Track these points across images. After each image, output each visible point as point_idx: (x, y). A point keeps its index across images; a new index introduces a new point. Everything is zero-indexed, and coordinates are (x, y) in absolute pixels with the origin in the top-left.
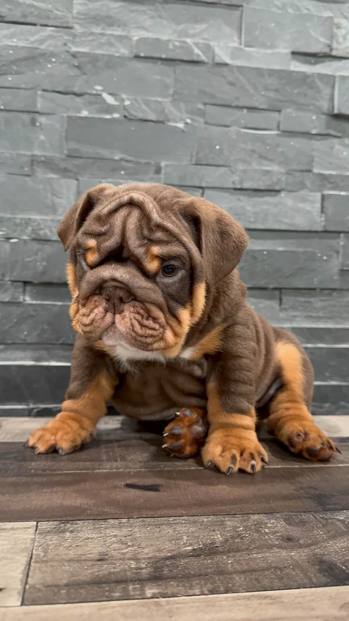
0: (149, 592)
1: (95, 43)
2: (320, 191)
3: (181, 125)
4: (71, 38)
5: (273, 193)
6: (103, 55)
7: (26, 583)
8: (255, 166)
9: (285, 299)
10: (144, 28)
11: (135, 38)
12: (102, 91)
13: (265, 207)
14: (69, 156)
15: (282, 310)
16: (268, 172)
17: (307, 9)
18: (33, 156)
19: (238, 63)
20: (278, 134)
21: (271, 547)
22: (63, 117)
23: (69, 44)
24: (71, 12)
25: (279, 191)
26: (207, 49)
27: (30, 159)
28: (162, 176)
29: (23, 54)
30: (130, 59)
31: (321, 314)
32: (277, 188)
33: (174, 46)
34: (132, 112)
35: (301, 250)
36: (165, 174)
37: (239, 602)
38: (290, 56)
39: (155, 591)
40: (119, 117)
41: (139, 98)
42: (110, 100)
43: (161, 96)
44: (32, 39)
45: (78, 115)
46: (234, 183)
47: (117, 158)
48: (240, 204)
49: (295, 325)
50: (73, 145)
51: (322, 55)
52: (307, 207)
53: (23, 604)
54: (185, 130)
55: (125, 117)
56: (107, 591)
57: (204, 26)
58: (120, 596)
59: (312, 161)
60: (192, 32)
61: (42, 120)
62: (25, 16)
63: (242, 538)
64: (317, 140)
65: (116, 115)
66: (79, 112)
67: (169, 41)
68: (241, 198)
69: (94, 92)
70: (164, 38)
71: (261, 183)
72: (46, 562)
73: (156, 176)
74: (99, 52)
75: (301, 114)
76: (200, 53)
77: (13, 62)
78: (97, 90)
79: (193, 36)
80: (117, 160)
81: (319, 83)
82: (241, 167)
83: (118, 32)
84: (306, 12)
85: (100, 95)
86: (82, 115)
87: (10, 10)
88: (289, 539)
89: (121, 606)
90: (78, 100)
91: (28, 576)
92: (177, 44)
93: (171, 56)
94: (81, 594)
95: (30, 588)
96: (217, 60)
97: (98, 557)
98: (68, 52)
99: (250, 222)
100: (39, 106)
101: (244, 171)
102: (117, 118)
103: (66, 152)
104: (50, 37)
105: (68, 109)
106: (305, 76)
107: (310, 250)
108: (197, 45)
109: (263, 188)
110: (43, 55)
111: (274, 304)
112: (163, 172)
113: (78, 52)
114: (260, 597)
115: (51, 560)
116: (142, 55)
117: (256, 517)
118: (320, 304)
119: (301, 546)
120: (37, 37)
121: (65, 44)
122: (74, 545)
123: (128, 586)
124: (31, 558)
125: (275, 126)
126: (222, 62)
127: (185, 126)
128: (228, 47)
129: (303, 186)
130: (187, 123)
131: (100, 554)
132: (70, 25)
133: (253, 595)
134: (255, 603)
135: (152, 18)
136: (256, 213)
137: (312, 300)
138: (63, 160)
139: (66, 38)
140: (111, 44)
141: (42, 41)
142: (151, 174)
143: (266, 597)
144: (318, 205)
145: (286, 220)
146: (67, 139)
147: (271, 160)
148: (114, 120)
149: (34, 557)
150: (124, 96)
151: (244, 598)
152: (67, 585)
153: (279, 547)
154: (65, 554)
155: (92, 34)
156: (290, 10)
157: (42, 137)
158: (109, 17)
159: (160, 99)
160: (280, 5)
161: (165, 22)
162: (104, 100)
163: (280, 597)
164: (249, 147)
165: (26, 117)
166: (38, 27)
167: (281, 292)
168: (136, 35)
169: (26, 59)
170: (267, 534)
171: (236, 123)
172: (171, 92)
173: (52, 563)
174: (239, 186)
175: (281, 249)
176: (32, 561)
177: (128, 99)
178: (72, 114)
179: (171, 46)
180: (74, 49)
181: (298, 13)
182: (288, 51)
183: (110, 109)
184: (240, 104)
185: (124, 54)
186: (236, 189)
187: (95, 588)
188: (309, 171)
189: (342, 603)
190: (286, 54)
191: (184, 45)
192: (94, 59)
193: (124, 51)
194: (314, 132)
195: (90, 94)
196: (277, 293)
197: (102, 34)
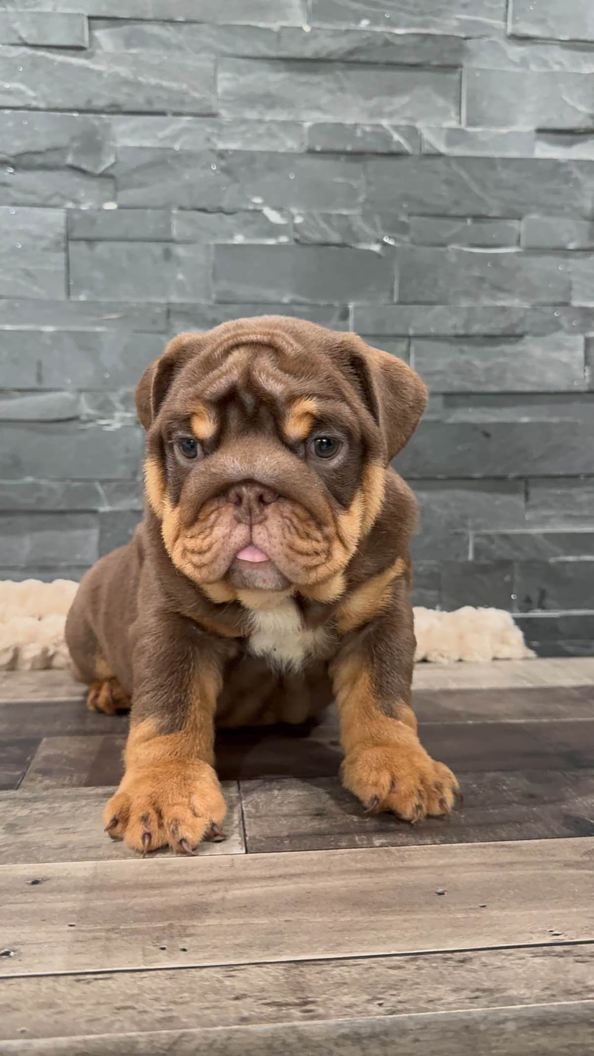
0: (377, 842)
1: (249, 135)
2: (582, 332)
3: (376, 248)
4: (216, 131)
5: (513, 339)
6: (262, 152)
7: (245, 836)
8: (486, 302)
9: (533, 491)
10: (318, 108)
11: (307, 125)
12: (263, 204)
13: (501, 360)
14: (220, 302)
15: (528, 508)
16: (503, 309)
17: (560, 64)
18: (169, 304)
19: (458, 151)
20: (518, 253)
21: (509, 803)
22: (208, 246)
23: (214, 140)
24: (215, 93)
25: (520, 336)
26: (412, 133)
27: (165, 309)
28: (351, 322)
29: (147, 158)
30: (300, 155)
31: (586, 512)
32: (518, 331)
33: (364, 132)
34: (307, 233)
35: (555, 420)
36: (355, 320)
37: (473, 850)
38: (534, 135)
39: (384, 841)
40: (287, 242)
41: (315, 212)
42: (274, 217)
43: (346, 207)
44: (161, 134)
45: (229, 242)
46: (455, 327)
47: (286, 300)
48: (463, 358)
49: (548, 529)
50: (224, 285)
51: (582, 131)
52: (563, 356)
53: (247, 852)
54: (383, 255)
55: (296, 241)
56: (333, 841)
57: (405, 99)
58: (346, 845)
59: (570, 289)
60: (388, 109)
61: (180, 251)
62: (149, 102)
63: (476, 795)
64: (577, 258)
65: (284, 239)
66: (231, 236)
67: (356, 126)
68: (466, 348)
69: (251, 207)
70: (349, 121)
71: (493, 325)
72: (261, 817)
73: (341, 323)
74: (256, 147)
75: (552, 221)
76: (402, 141)
77: (136, 170)
78: (255, 204)
79: (391, 115)
80: (286, 304)
81: (577, 174)
82: (465, 303)
83: (282, 116)
84: (556, 68)
85: (260, 211)
86: (236, 242)
87: (129, 95)
88: (532, 796)
89: (350, 853)
90: (229, 219)
91: (244, 830)
92: (368, 129)
93: (360, 146)
94: (306, 844)
95: (250, 839)
96: (426, 148)
97: (315, 812)
98: (212, 150)
99: (479, 383)
100: (175, 233)
101: (471, 310)
102: (284, 243)
103: (214, 296)
104: (186, 130)
105: (215, 235)
106: (556, 165)
107: (569, 419)
108: (396, 128)
109: (497, 332)
110: (177, 156)
111: (518, 500)
112: (352, 317)
113: (227, 151)
114: (495, 846)
115: (266, 815)
116: (318, 149)
117: (492, 775)
118: (584, 498)
119: (544, 803)
120: (168, 132)
121: (208, 140)
122: (286, 802)
123: (354, 837)
124: (243, 813)
125: (514, 240)
126: (434, 152)
127: (382, 249)
128: (442, 129)
129: (558, 327)
130: (385, 244)
131: (317, 809)
132: (214, 110)
133: (489, 845)
134: (491, 851)
135: (331, 91)
136: (488, 370)
137: (574, 491)
138: (210, 307)
139: (209, 130)
140: (272, 135)
141: (174, 138)
142: (335, 321)
143: (503, 846)
144: (580, 354)
145: (534, 379)
146: (215, 277)
147: (509, 291)
148: (280, 247)
149: (245, 813)
150: (294, 211)
151: (480, 847)
152: (288, 836)
153: (518, 803)
154: (279, 810)
155: (244, 121)
156: (533, 68)
157: (180, 277)
158: (268, 95)
159: (345, 212)
160: (517, 60)
161: (349, 97)
162: (266, 219)
163: (518, 846)
164: (476, 272)
165: (157, 249)
166: (170, 117)
167: (527, 483)
168: (310, 119)
169: (152, 165)
170: (505, 791)
171: (456, 239)
172: (361, 199)
173: (267, 818)
174: (461, 332)
175: (525, 420)
176: (245, 816)
177: (300, 214)
178: (221, 241)
179: (359, 133)
180: (221, 146)
181: (544, 70)
182: (531, 128)
183: (273, 230)
184: (461, 212)
185: (292, 149)
186: (457, 336)
187: (319, 839)
188: (566, 304)
189: (585, 850)
190: (529, 133)
191: (379, 130)
192: (249, 158)
193: (291, 144)
194: (572, 246)
195: (247, 211)
196: (522, 484)
197: (260, 122)
